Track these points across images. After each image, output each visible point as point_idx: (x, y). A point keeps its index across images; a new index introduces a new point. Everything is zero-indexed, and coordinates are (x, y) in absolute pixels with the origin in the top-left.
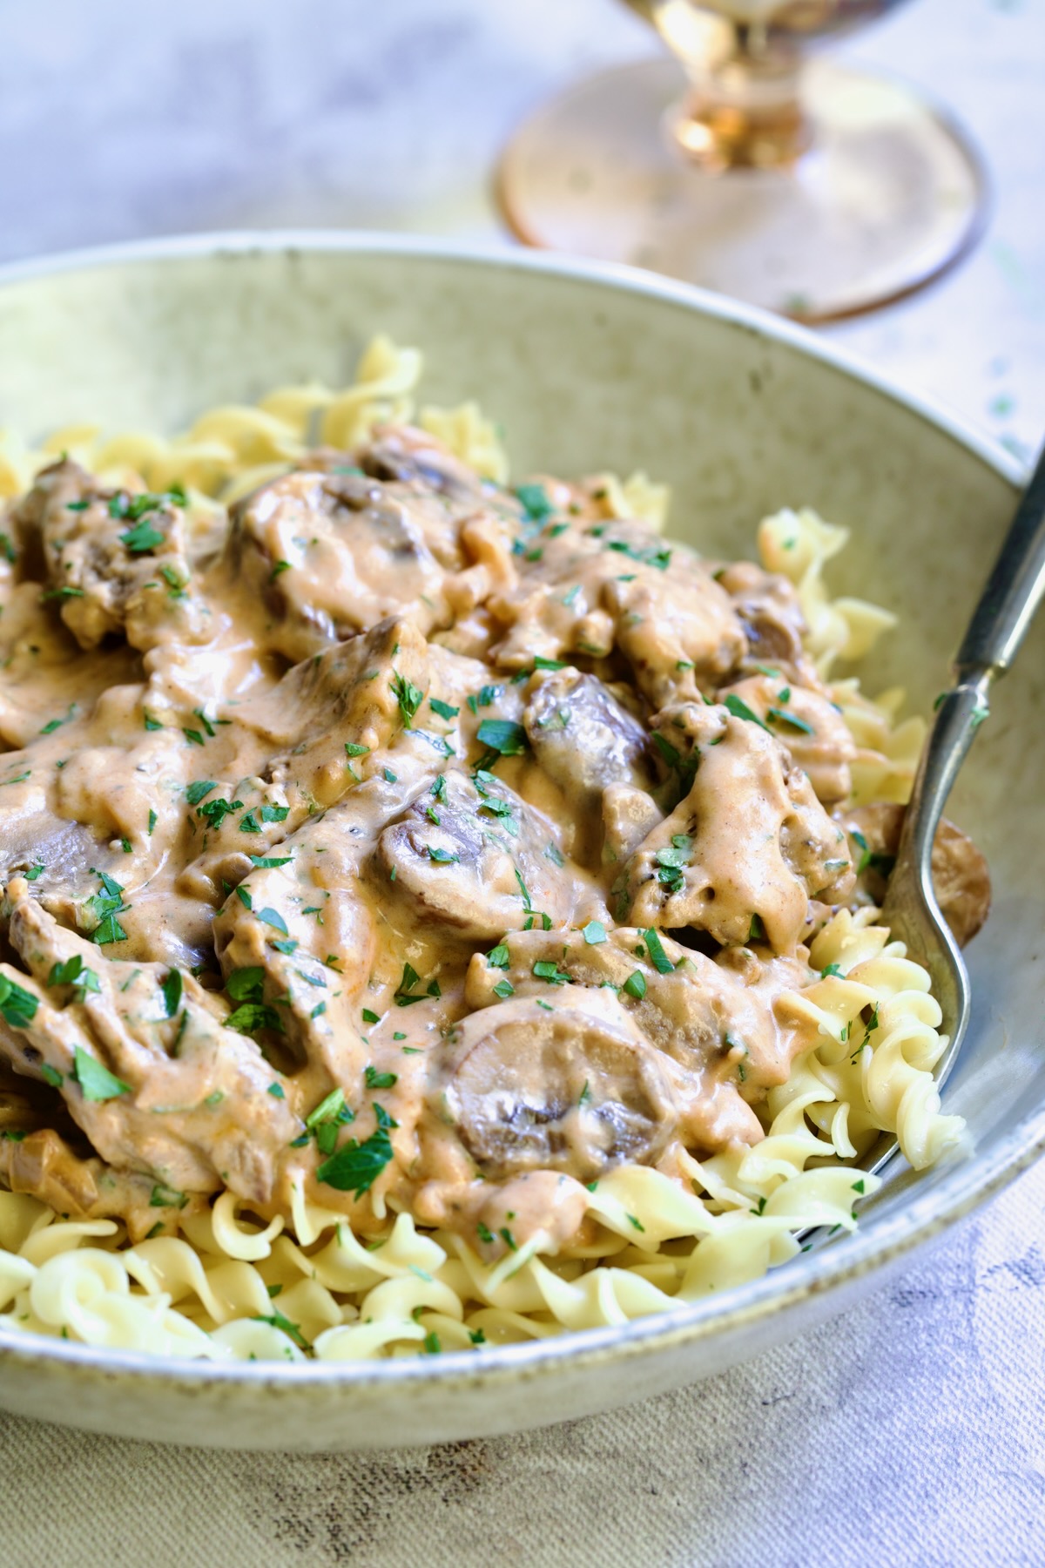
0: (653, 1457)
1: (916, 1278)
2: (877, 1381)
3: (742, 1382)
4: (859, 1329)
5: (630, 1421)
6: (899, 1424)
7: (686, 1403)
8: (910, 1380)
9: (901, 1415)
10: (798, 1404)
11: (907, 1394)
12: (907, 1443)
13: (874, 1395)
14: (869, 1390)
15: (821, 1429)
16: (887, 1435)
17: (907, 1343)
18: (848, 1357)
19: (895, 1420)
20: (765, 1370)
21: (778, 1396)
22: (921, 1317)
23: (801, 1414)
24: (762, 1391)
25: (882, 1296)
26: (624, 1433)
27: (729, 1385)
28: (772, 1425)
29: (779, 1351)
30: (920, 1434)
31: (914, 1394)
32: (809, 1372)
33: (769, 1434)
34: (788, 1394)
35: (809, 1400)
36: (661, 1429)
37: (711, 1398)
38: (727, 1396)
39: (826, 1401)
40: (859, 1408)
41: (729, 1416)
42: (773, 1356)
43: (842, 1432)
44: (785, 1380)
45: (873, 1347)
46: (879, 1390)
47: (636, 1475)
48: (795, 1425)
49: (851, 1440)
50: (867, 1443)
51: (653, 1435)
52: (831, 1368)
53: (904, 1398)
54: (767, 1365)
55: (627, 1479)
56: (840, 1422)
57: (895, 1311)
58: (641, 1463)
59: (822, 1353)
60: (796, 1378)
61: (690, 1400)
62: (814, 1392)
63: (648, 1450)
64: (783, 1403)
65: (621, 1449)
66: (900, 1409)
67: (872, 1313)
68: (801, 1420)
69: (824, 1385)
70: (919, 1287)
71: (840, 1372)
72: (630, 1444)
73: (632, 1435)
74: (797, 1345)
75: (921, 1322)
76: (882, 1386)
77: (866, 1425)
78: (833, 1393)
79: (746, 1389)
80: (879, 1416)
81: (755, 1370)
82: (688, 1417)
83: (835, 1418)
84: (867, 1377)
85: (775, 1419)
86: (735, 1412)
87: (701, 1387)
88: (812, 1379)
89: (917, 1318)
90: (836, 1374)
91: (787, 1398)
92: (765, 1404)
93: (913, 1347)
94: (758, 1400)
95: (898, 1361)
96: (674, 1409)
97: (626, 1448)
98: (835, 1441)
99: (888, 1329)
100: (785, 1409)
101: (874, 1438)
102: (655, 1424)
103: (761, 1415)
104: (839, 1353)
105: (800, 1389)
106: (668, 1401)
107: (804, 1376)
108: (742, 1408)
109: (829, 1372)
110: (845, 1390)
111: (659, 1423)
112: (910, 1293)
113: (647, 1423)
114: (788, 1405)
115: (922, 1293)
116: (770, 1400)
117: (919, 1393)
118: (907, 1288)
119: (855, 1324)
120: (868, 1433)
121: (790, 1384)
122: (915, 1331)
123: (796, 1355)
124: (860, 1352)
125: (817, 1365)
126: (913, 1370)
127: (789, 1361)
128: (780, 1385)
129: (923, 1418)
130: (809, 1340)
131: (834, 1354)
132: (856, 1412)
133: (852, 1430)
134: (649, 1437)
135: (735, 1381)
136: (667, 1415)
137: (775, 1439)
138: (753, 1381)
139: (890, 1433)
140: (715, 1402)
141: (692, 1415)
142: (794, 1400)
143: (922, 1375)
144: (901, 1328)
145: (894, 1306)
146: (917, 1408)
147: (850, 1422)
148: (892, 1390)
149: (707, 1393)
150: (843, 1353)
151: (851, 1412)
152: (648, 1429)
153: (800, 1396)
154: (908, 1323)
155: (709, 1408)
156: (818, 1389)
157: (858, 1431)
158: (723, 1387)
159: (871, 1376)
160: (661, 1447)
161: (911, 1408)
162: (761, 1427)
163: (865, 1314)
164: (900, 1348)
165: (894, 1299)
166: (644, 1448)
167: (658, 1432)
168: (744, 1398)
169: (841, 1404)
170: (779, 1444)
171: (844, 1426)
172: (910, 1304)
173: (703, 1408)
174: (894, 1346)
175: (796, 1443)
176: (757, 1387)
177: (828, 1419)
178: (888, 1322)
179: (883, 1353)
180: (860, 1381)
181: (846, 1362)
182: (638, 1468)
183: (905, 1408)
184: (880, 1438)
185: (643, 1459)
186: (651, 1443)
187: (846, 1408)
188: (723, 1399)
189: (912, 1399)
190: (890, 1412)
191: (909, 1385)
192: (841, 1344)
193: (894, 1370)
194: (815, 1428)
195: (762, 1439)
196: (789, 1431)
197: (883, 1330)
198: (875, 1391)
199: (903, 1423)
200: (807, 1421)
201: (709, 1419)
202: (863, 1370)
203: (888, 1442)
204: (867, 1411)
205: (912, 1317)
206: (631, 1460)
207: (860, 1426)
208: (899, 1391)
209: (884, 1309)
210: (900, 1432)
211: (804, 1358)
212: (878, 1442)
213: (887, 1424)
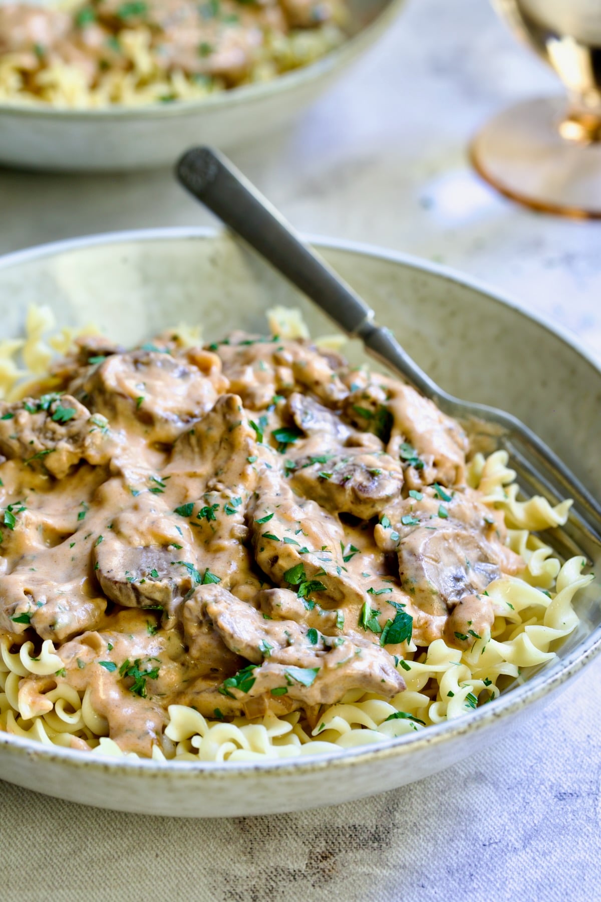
0: (424, 869)
1: (569, 786)
2: (544, 837)
3: (473, 834)
4: (536, 811)
5: (413, 851)
6: (554, 858)
7: (443, 843)
8: (562, 837)
9: (556, 854)
10: (502, 846)
11: (559, 843)
12: (558, 868)
13: (542, 843)
14: (540, 841)
15: (513, 859)
16: (548, 864)
17: (562, 819)
18: (530, 824)
19: (552, 856)
20: (486, 829)
21: (491, 842)
22: (570, 806)
23: (503, 851)
24: (483, 839)
25: (550, 795)
26: (409, 857)
27: (466, 835)
28: (488, 856)
29: (494, 820)
30: (565, 864)
31: (563, 844)
32: (508, 831)
33: (485, 861)
34: (497, 841)
35: (508, 844)
36: (429, 855)
37: (456, 841)
38: (465, 841)
39: (517, 845)
40: (534, 849)
41: (465, 851)
42: (490, 822)
43: (524, 861)
44: (496, 834)
45: (543, 820)
46: (545, 841)
47: (414, 877)
48: (500, 856)
49: (528, 865)
50: (537, 867)
51: (424, 858)
52: (520, 829)
53: (558, 845)
54: (487, 826)
55: (409, 879)
56: (523, 856)
57: (556, 802)
58: (417, 872)
59: (516, 821)
60: (502, 833)
61: (445, 842)
62: (510, 841)
63: (422, 865)
64: (494, 845)
65: (407, 864)
66: (556, 851)
67: (544, 802)
68: (503, 854)
69: (516, 837)
70: (569, 791)
71: (525, 832)
72: (412, 862)
73: (413, 858)
74: (503, 817)
75: (569, 808)
76: (547, 839)
77: (537, 858)
78: (521, 842)
79: (475, 837)
80: (544, 854)
81: (480, 829)
82: (443, 850)
83: (521, 854)
84: (539, 834)
85: (489, 853)
86: (468, 849)
87: (451, 836)
88: (510, 834)
89: (567, 806)
90: (523, 832)
91: (496, 843)
92: (484, 845)
93: (564, 821)
94: (481, 843)
95: (556, 827)
96: (437, 846)
97: (410, 864)
98: (520, 865)
99: (552, 811)
100: (495, 848)
101: (540, 864)
102: (426, 853)
103: (482, 851)
104: (525, 822)
105: (503, 839)
106: (433, 842)
107: (506, 833)
108: (472, 847)
109: (519, 831)
110: (527, 840)
111: (428, 852)
112: (565, 794)
113: (422, 852)
114: (496, 846)
115: (571, 794)
116: (487, 844)
117: (566, 843)
118: (563, 791)
119: (535, 808)
120: (537, 862)
121: (498, 836)
122: (566, 813)
123: (502, 822)
124: (536, 822)
125: (513, 827)
126: (563, 832)
127: (499, 825)
128: (493, 836)
129: (567, 856)
130: (510, 814)
131: (522, 822)
132: (532, 851)
133: (529, 860)
134: (422, 859)
135: (469, 833)
136: (432, 848)
137: (489, 863)
138: (479, 834)
139: (549, 862)
140: (459, 844)
141: (446, 849)
142: (500, 844)
143: (568, 834)
144: (559, 811)
145: (556, 800)
146: (565, 851)
147: (529, 856)
148: (552, 841)
149: (454, 839)
150: (527, 822)
151: (530, 851)
152: (422, 855)
153: (503, 842)
154: (563, 809)
155: (455, 846)
156: (513, 839)
157: (533, 861)
158: (463, 836)
159: (541, 834)
160: (428, 864)
161: (562, 851)
162: (481, 856)
163: (541, 803)
164: (557, 821)
165: (556, 796)
166: (419, 864)
167: (427, 857)
168: (473, 842)
169: (524, 847)
170: (491, 865)
171: (526, 858)
172: (564, 799)
173: (451, 846)
174: (554, 820)
175: (499, 865)
176: (481, 837)
177: (517, 854)
178: (552, 808)
179: (548, 823)
180: (535, 836)
181: (529, 827)
182: (415, 874)
183: (558, 851)
184: (544, 865)
185: (419, 870)
186: (423, 862)
187: (527, 850)
188: (462, 842)
189: (562, 846)
190: (550, 852)
191: (561, 839)
192: (526, 817)
193: (554, 832)
194: (510, 858)
195: (482, 863)
196: (496, 859)
197: (549, 811)
198: (543, 841)
199: (557, 858)
200: (506, 854)
201: (454, 852)
202: (537, 831)
203: (548, 867)
204: (538, 851)
205: (565, 805)
206: (412, 870)
207: (534, 858)
208: (555, 842)
209: (551, 801)
210: (555, 862)
211: (507, 824)
212: (543, 867)
213: (548, 858)
